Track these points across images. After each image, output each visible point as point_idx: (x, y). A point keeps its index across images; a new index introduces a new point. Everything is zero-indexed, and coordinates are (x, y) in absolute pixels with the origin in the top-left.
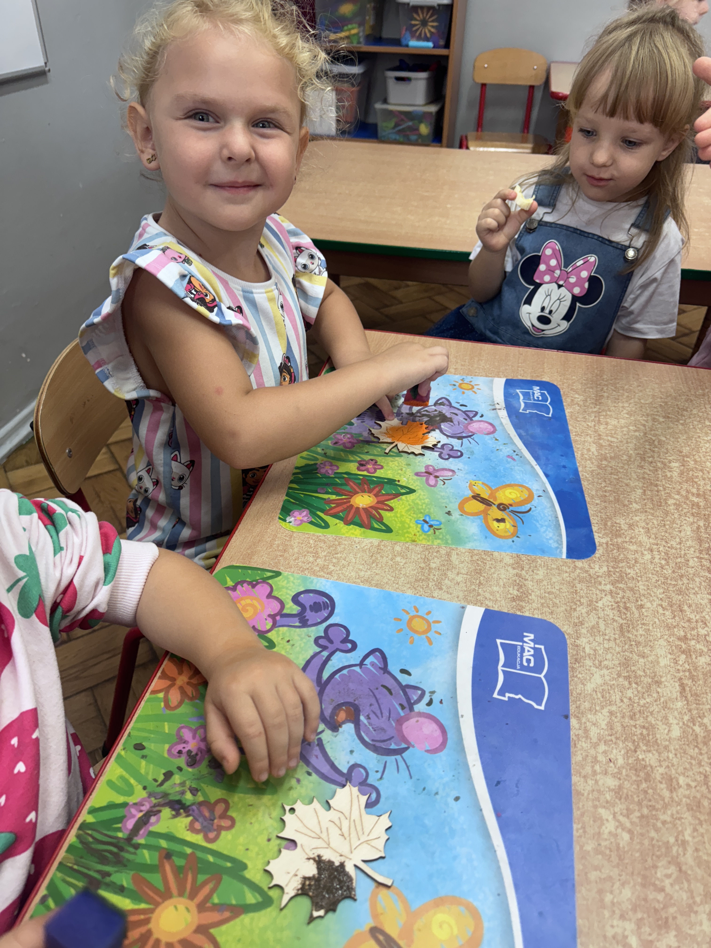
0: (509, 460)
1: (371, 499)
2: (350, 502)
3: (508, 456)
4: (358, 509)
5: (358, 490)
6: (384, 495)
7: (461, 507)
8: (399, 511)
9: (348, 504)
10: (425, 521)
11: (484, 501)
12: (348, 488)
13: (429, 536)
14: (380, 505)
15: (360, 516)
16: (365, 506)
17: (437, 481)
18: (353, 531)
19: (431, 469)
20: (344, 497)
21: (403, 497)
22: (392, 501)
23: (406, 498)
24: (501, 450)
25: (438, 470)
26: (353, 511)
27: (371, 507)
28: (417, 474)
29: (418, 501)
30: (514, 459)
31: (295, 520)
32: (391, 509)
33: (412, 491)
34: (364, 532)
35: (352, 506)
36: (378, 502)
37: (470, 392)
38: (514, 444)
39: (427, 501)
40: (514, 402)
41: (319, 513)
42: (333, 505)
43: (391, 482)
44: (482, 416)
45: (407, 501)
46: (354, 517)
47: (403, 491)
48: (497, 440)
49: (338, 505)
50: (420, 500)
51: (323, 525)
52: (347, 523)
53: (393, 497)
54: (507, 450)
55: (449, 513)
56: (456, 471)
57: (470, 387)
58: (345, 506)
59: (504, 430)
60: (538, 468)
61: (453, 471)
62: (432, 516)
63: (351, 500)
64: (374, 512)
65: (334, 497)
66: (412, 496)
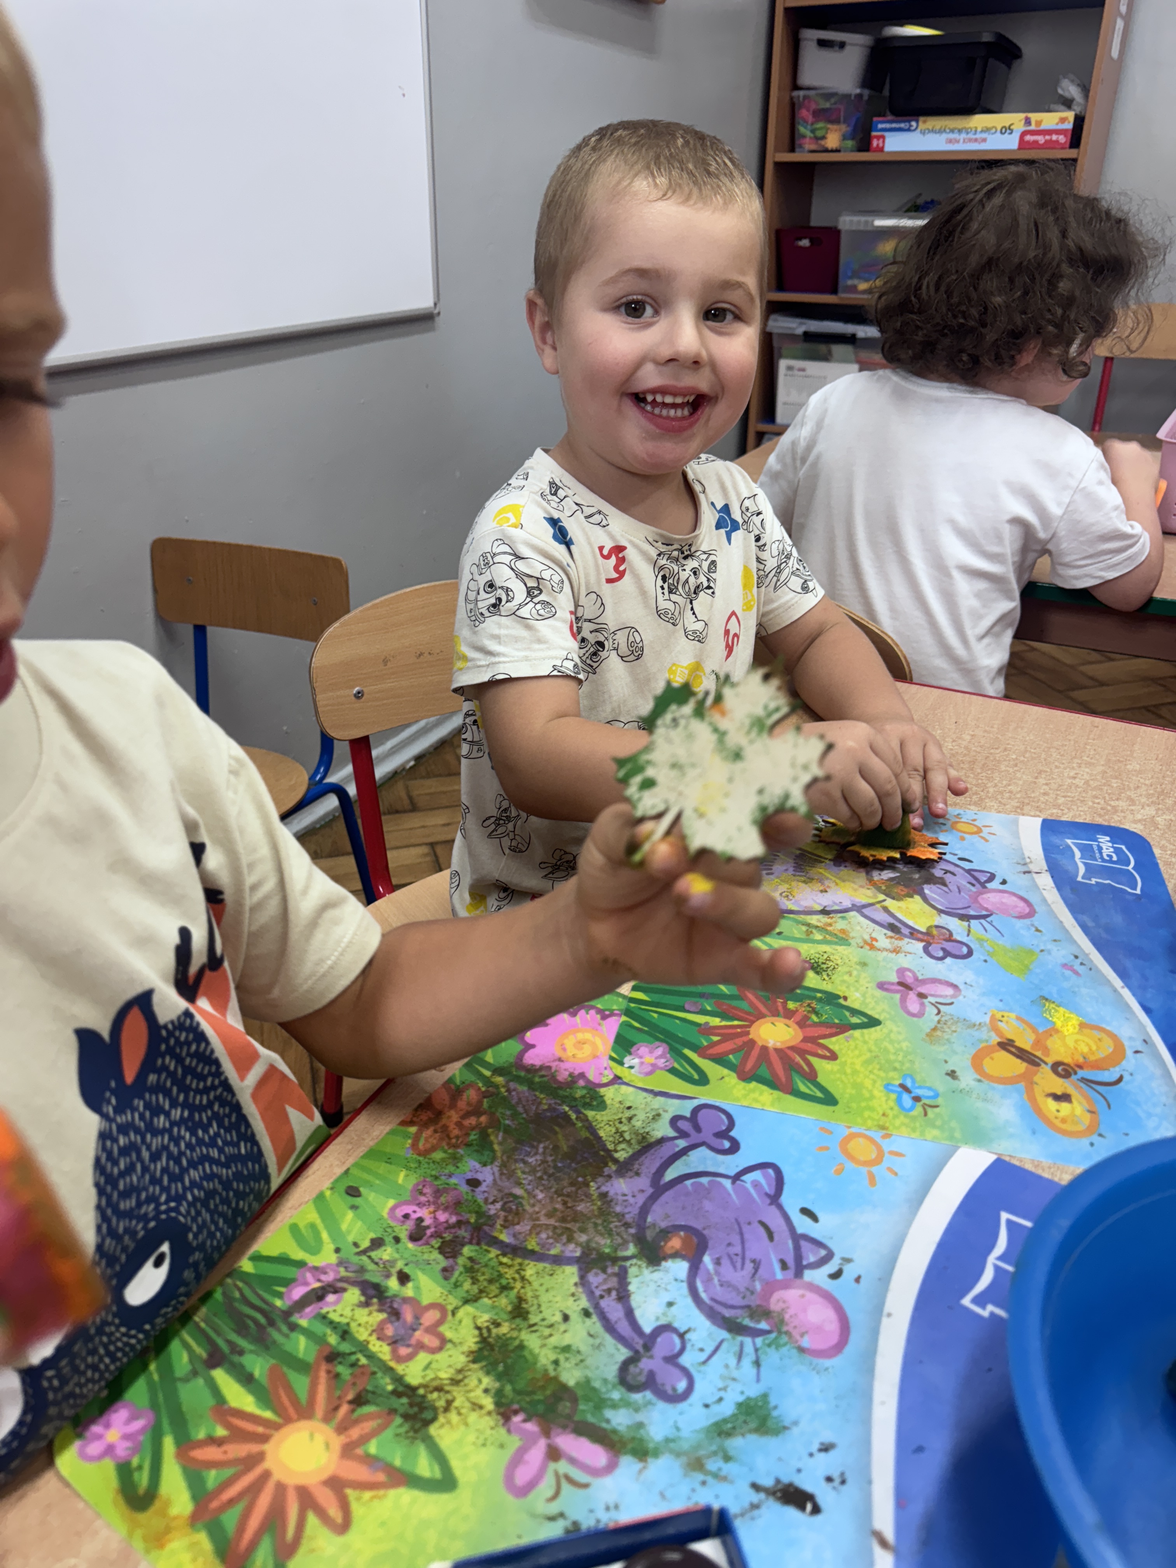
0: (1068, 973)
1: (790, 1030)
2: (748, 1033)
3: (1065, 966)
4: (765, 1048)
5: (763, 1010)
6: (815, 1025)
7: (977, 1062)
8: (849, 1061)
9: (745, 1039)
10: (903, 1086)
11: (1022, 1054)
12: (744, 1005)
13: (914, 1119)
14: (809, 1046)
15: (770, 1065)
16: (779, 1045)
17: (922, 1005)
18: (756, 1095)
19: (909, 978)
20: (736, 1023)
21: (857, 1033)
22: (834, 1039)
23: (863, 1035)
24: (1049, 952)
25: (924, 982)
26: (755, 1053)
27: (792, 1048)
28: (882, 986)
29: (886, 1044)
30: (1076, 973)
31: (642, 1063)
32: (833, 1056)
33: (873, 1022)
34: (779, 1099)
35: (753, 1042)
36: (805, 1040)
37: (975, 839)
38: (1074, 942)
39: (905, 1045)
40: (1064, 862)
41: (687, 1052)
42: (716, 1039)
43: (831, 998)
44: (1004, 882)
45: (865, 1042)
46: (757, 1066)
47: (855, 1020)
48: (1037, 930)
49: (726, 1038)
50: (892, 1042)
51: (696, 1077)
52: (745, 1076)
53: (834, 1030)
54: (1060, 954)
55: (952, 1074)
56: (961, 986)
57: (975, 829)
58: (739, 1041)
59: (1051, 913)
60: (1126, 994)
61: (955, 987)
62: (918, 1078)
63: (752, 1030)
64: (798, 1059)
65: (716, 1021)
66: (872, 1033)
